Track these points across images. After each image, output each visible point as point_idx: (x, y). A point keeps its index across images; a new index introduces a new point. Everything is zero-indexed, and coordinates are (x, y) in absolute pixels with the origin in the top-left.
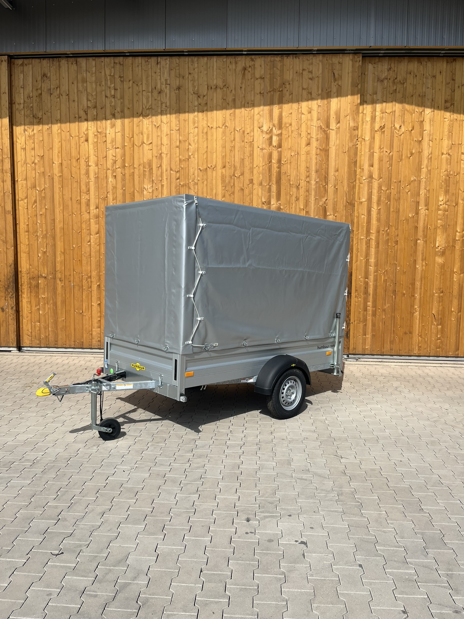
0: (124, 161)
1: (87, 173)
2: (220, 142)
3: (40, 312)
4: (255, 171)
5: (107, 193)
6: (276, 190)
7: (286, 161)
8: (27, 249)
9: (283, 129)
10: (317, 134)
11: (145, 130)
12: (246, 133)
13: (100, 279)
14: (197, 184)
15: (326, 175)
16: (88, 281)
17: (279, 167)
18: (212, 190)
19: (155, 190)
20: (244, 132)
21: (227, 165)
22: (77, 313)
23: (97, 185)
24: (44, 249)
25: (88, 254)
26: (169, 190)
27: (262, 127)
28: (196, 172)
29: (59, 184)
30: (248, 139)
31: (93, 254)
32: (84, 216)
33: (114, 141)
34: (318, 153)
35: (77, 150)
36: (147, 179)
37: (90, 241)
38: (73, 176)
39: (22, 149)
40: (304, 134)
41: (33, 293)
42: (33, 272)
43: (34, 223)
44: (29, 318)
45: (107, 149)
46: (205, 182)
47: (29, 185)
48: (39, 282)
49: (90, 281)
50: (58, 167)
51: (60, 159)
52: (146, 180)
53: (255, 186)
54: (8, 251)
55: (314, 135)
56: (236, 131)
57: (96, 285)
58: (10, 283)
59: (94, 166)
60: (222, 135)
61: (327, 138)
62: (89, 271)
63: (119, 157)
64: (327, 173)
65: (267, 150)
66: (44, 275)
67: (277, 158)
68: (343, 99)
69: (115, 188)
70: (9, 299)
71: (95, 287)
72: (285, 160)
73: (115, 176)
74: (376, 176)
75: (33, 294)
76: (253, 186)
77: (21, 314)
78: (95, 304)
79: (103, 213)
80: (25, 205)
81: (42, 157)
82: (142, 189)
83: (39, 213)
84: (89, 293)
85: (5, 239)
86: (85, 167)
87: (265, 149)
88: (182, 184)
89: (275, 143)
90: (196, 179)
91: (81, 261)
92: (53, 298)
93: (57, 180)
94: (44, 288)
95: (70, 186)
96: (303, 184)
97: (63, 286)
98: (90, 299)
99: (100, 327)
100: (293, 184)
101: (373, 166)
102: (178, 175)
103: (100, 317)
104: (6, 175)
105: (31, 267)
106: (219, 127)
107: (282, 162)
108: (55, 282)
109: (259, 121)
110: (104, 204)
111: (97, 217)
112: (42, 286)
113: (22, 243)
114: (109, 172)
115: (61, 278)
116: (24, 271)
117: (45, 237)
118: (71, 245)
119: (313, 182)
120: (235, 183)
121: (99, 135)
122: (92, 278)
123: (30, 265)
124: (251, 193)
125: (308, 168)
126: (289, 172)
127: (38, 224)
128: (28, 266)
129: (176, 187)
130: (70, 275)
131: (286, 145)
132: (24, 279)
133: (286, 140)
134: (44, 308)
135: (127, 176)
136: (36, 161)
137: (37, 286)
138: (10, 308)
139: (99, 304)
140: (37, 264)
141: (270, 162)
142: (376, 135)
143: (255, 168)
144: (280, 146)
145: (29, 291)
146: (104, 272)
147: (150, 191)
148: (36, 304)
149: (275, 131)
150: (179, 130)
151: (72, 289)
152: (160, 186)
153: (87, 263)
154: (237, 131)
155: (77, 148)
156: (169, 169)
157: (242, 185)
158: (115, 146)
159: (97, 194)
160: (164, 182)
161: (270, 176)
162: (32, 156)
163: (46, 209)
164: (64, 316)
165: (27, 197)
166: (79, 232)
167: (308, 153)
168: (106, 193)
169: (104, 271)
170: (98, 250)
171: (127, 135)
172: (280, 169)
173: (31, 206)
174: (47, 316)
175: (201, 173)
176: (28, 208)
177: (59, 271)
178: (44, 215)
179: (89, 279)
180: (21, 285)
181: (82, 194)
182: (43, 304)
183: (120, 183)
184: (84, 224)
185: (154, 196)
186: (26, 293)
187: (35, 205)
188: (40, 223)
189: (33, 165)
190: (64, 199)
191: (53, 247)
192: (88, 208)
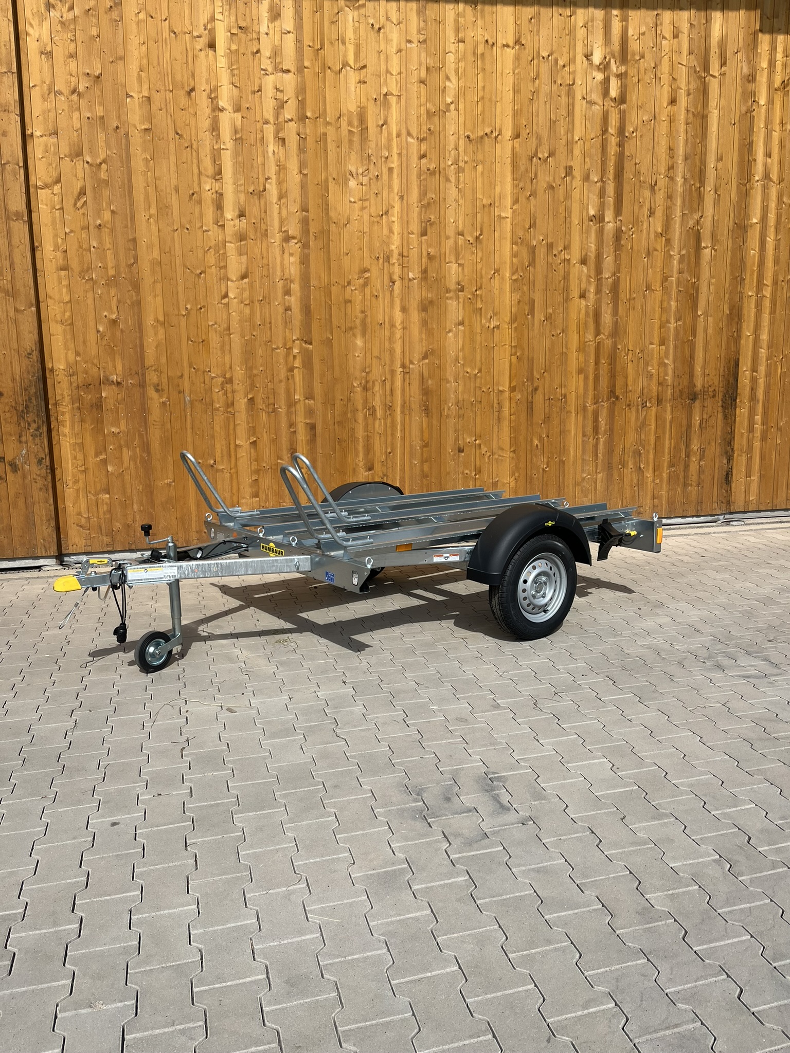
0: (302, 104)
1: (215, 128)
2: (510, 80)
3: (110, 469)
4: (577, 151)
6: (615, 194)
7: (633, 132)
8: (67, 315)
9: (630, 64)
10: (689, 83)
11: (350, 34)
12: (561, 63)
13: (253, 386)
14: (463, 171)
15: (703, 167)
16: (226, 391)
17: (620, 145)
18: (493, 185)
19: (375, 180)
20: (556, 61)
21: (524, 134)
23: (240, 159)
24: (112, 313)
25: (224, 326)
26: (404, 181)
27: (592, 55)
28: (462, 143)
29: (145, 150)
30: (564, 77)
31: (235, 325)
32: (210, 233)
33: (276, 53)
34: (689, 121)
35: (187, 66)
36: (356, 153)
37: (226, 296)
38: (179, 132)
39: (42, 53)
40: (665, 79)
41: (89, 422)
42: (85, 372)
43: (81, 247)
44: (81, 484)
45: (263, 72)
46: (480, 168)
47: (64, 149)
48: (104, 395)
49: (229, 391)
50: (140, 107)
51: (146, 86)
52: (353, 156)
53: (577, 183)
54: (20, 317)
55: (683, 83)
56: (541, 58)
57: (246, 400)
58: (30, 399)
59: (231, 111)
60: (514, 63)
61: (704, 91)
62: (228, 366)
63: (290, 93)
64: (703, 162)
65: (599, 105)
66: (114, 378)
67: (618, 124)
68: (732, 15)
69: (281, 168)
70: (31, 438)
72: (632, 129)
73: (283, 140)
74: (774, 176)
75: (88, 426)
76: (571, 182)
77: (58, 477)
78: (242, 441)
79: (256, 229)
80: (56, 199)
81: (98, 77)
82: (345, 175)
83: (95, 221)
84: (228, 418)
86: (208, 111)
87: (595, 103)
88: (431, 168)
89: (614, 93)
90: (460, 158)
91: (205, 343)
92: (139, 434)
93: (139, 140)
94: (117, 409)
95: (172, 158)
96: (662, 182)
97: (164, 403)
98: (231, 432)
99: (256, 495)
100: (644, 182)
101: (770, 157)
102: (424, 147)
103: (257, 472)
105: (78, 359)
106: (508, 46)
107: (627, 134)
108: (143, 395)
109: (586, 42)
110: (258, 208)
111: (242, 237)
112: (109, 404)
113: (51, 298)
114: (269, 130)
115: (158, 385)
116: (62, 367)
117: (113, 282)
118: (182, 304)
119: (679, 180)
120: (539, 174)
121: (242, 36)
122: (236, 382)
123: (77, 354)
124: (568, 196)
125: (672, 150)
126: (638, 155)
127: (92, 249)
128: (71, 356)
129: (419, 176)
130: (182, 376)
131: (634, 98)
132: (62, 389)
133: (634, 89)
134: (121, 459)
135: (310, 141)
136: (81, 88)
137: (98, 405)
138: (36, 461)
139: (254, 443)
140: (94, 351)
141: (605, 131)
142: (775, 96)
143: (577, 142)
144: (622, 99)
145: (77, 417)
146: (261, 369)
147: (365, 180)
148: (96, 449)
149: (613, 67)
150: (425, 41)
151: (188, 410)
152: (385, 171)
153: (222, 348)
154: (543, 58)
155: (187, 62)
156: (404, 132)
157: (551, 178)
158: (280, 67)
159: (242, 182)
160: (393, 162)
161: (604, 163)
162: (71, 75)
163: (113, 212)
164: (171, 475)
165: (58, 181)
166: (199, 272)
167: (672, 119)
168: (262, 180)
169: (261, 366)
170: (248, 317)
171: (307, 41)
172: (624, 149)
173: (72, 201)
174: (127, 478)
175: (471, 148)
176: (62, 208)
177: (153, 368)
178: (108, 228)
179: (228, 386)
180: (56, 404)
181: (203, 178)
182: (115, 449)
183: (295, 156)
184: (213, 253)
185: (372, 192)
186: (68, 423)
187: (82, 201)
188: (98, 248)
189: (75, 97)
190: (159, 190)
191: (136, 308)
192: (219, 215)
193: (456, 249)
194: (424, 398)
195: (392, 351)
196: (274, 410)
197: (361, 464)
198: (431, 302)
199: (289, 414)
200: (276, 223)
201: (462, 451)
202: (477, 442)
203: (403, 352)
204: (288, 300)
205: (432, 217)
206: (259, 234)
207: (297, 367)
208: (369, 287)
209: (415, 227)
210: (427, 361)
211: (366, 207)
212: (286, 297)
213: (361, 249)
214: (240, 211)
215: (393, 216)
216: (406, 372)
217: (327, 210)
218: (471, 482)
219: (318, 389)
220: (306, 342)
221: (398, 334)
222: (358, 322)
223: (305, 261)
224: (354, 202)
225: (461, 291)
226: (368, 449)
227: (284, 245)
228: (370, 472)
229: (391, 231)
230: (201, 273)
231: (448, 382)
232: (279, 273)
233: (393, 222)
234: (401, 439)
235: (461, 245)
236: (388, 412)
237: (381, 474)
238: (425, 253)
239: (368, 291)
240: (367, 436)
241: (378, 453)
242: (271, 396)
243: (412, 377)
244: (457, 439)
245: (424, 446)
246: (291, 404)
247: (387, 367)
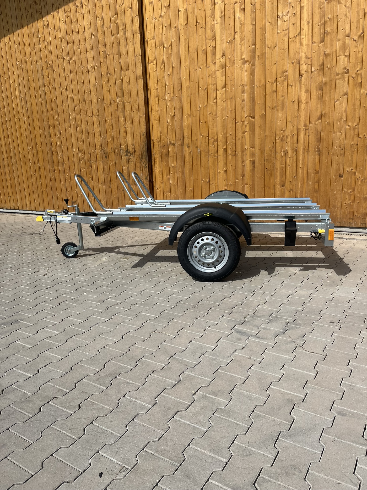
1: (213, 14)
3: (171, 182)
5: (235, 33)
8: (158, 116)
13: (226, 142)
16: (214, 145)
19: (293, 16)
22: (204, 182)
23: (224, 26)
24: (172, 113)
25: (215, 113)
26: (311, 12)
29: (185, 34)
31: (219, 113)
32: (210, 68)
36: (282, 4)
37: (216, 98)
38: (198, 21)
39: (150, 3)
41: (164, 162)
42: (163, 140)
43: (162, 86)
44: (161, 188)
47: (157, 44)
48: (169, 150)
49: (216, 145)
50: (183, 14)
51: (185, 4)
52: (280, 6)
54: (141, 119)
57: (223, 149)
58: (143, 153)
59: (220, 3)
62: (216, 133)
66: (173, 142)
69: (243, 24)
70: (143, 169)
71: (221, 151)
73: (244, 9)
75: (164, 164)
77: (154, 185)
78: (221, 171)
79: (230, 61)
80: (155, 66)
81: (168, 7)
82: (275, 19)
83: (167, 73)
84: (215, 159)
85: (138, 107)
86: (210, 6)
91: (207, 123)
92: (181, 167)
93: (183, 31)
94: (173, 155)
95: (195, 35)
97: (190, 152)
98: (216, 165)
104: (136, 37)
105: (161, 134)
108: (183, 149)
110: (231, 49)
111: (224, 66)
112: (171, 154)
113: (153, 110)
114: (237, 6)
115: (188, 144)
116: (156, 139)
117: (173, 99)
118: (198, 105)
122: (219, 141)
123: (161, 132)
127: (166, 86)
128: (159, 134)
130: (197, 140)
132: (156, 148)
134: (174, 178)
135: (258, 5)
136: (163, 14)
137: (167, 155)
138: (145, 178)
139: (226, 171)
140: (166, 131)
145: (161, 160)
146: (231, 133)
147: (286, 18)
148: (166, 173)
152: (299, 9)
153: (213, 124)
159: (224, 38)
160: (304, 3)
162: (159, 9)
163: (173, 67)
164: (192, 185)
165: (156, 58)
166: (205, 88)
168: (233, 34)
170: (225, 107)
173: (160, 66)
174: (177, 186)
176: (157, 70)
177: (187, 137)
178: (171, 75)
179: (216, 143)
180: (154, 155)
181: (208, 41)
182: (173, 174)
183: (250, 16)
184: (211, 78)
185: (291, 24)
186: (158, 163)
187: (163, 65)
188: (168, 85)
189: (160, 19)
190: (190, 52)
191: (180, 110)
192: (214, 58)
193: (344, 47)
194: (317, 144)
195: (298, 117)
196: (235, 155)
197: (278, 183)
198: (325, 84)
199: (242, 156)
200: (239, 54)
201: (342, 176)
202: (353, 171)
203: (306, 117)
204: (244, 96)
205: (329, 30)
206: (231, 64)
207: (247, 131)
208: (286, 81)
209: (317, 39)
210: (320, 121)
211: (287, 34)
212: (243, 94)
213: (283, 60)
214: (222, 53)
215: (303, 35)
216: (307, 129)
217: (265, 41)
218: (347, 197)
219: (257, 142)
220: (252, 117)
221: (303, 106)
222: (280, 102)
223: (253, 73)
224: (281, 33)
225: (346, 73)
226: (283, 174)
227: (242, 66)
228: (283, 188)
229: (301, 44)
230: (205, 89)
231: (334, 132)
232: (240, 82)
233: (303, 38)
234: (302, 168)
235: (348, 43)
236: (295, 153)
237: (289, 189)
238: (322, 53)
239: (286, 83)
240: (283, 167)
241: (288, 177)
242: (234, 147)
243: (310, 132)
244: (338, 169)
245: (316, 173)
246: (244, 151)
247: (295, 127)
